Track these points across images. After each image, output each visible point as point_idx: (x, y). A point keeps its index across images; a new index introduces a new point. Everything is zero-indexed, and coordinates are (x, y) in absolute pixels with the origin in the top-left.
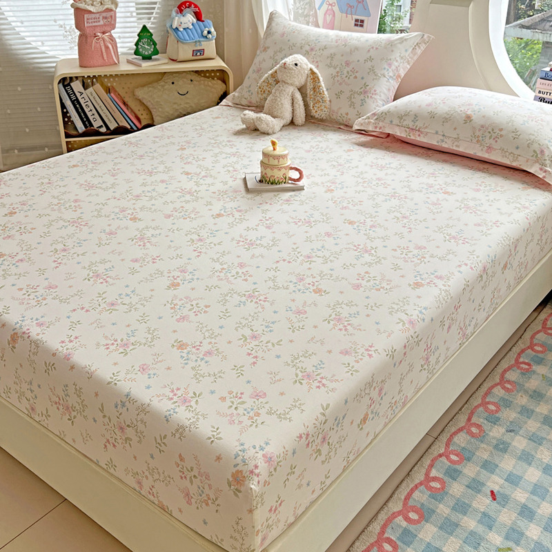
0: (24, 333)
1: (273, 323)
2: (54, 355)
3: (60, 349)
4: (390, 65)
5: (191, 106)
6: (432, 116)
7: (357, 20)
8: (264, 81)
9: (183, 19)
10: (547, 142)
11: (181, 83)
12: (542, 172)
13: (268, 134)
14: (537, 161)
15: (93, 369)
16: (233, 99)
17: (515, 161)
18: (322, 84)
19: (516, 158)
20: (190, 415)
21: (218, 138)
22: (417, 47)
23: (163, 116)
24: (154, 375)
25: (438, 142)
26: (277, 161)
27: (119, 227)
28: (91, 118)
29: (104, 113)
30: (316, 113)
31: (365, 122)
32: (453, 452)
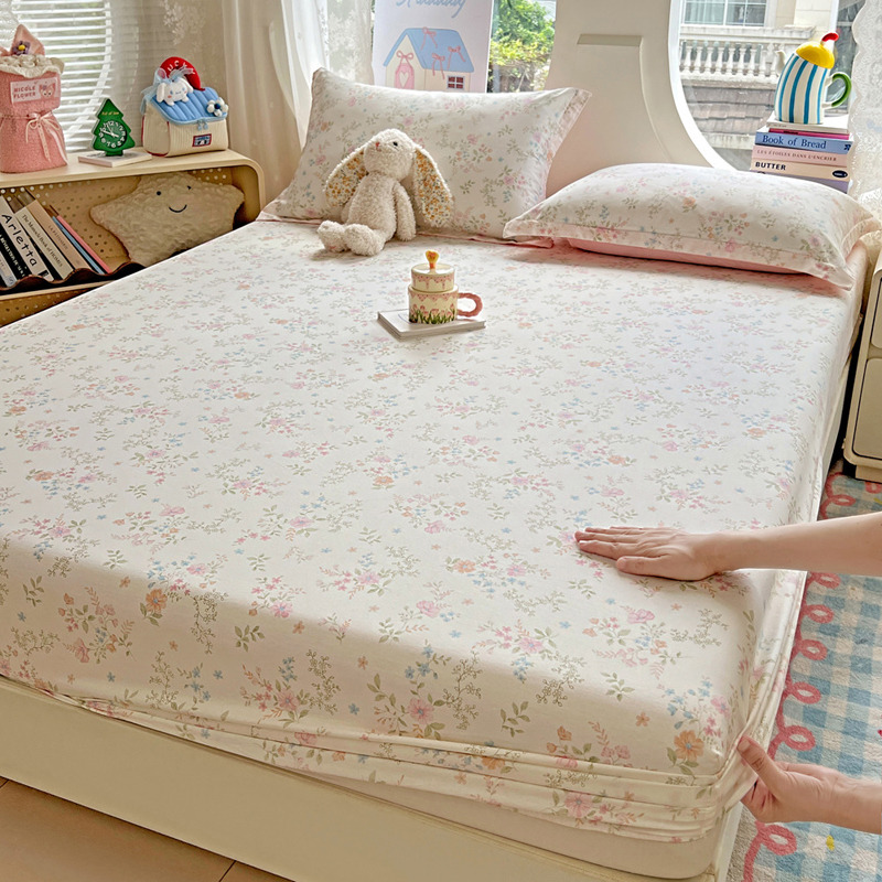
0: (175, 587)
1: (582, 513)
2: (253, 613)
3: (261, 602)
4: (538, 138)
5: (193, 230)
6: (632, 206)
7: (451, 79)
8: (336, 176)
9: (173, 86)
10: (817, 227)
11: (172, 192)
12: (820, 270)
13: (367, 256)
14: (810, 255)
15: (341, 622)
16: (277, 210)
17: (775, 258)
18: (438, 172)
19: (775, 253)
20: (556, 664)
21: (292, 267)
22: (570, 109)
23: (148, 248)
24: (451, 614)
25: (647, 244)
26: (440, 284)
27: (225, 410)
28: (26, 260)
29: (49, 250)
30: (432, 219)
31: (523, 224)
32: (799, 686)
